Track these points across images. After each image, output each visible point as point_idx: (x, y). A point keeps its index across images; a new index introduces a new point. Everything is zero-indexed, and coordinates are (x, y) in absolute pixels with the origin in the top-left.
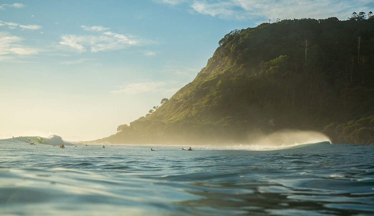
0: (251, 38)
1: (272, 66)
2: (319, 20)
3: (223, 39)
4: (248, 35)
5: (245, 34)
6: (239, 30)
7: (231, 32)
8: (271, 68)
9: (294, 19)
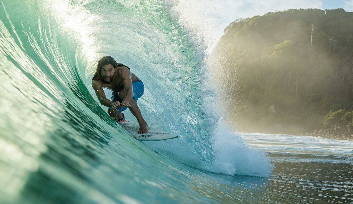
0: (255, 24)
1: (275, 51)
2: (325, 10)
3: (228, 27)
4: (253, 22)
5: (250, 21)
6: (245, 19)
7: (236, 20)
8: (274, 52)
9: (301, 9)
